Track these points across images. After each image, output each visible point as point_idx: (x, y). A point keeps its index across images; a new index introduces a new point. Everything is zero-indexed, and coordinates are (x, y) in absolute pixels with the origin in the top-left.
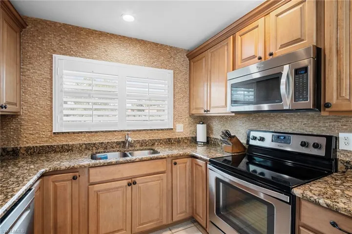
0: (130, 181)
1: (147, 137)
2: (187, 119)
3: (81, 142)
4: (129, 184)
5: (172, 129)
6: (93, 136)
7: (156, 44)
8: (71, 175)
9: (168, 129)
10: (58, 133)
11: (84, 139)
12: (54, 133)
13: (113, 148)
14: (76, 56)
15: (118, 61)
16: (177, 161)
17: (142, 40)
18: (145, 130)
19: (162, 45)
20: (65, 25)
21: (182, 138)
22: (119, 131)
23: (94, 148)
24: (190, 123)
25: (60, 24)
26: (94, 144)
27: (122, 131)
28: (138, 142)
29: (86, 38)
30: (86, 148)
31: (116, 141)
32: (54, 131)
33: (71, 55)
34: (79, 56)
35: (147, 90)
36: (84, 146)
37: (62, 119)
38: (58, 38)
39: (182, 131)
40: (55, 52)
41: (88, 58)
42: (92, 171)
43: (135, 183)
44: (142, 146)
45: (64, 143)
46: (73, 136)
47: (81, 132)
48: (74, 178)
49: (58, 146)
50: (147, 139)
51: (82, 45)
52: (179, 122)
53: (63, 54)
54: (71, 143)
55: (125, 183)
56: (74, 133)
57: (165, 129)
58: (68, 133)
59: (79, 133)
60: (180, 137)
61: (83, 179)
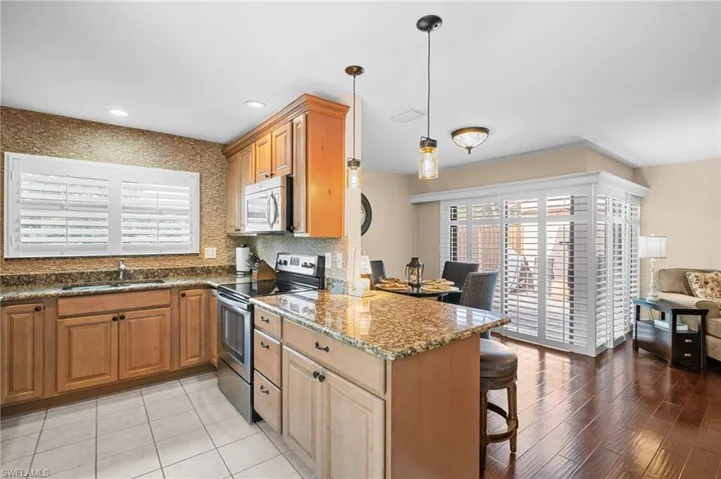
0: (116, 315)
1: (156, 266)
2: (223, 241)
3: (48, 272)
4: (115, 319)
5: (197, 254)
6: (67, 263)
7: (172, 137)
8: (32, 306)
9: (190, 255)
10: (13, 259)
11: (54, 268)
12: (6, 259)
13: (100, 280)
14: (41, 153)
15: (108, 160)
16: (187, 292)
17: (148, 131)
18: (152, 256)
19: (180, 138)
20: (23, 112)
21: (214, 267)
22: (108, 257)
23: (70, 280)
24: (227, 247)
25: (15, 110)
26: (70, 275)
27: (114, 257)
28: (142, 272)
29: (59, 130)
30: (57, 280)
31: (104, 270)
32: (5, 257)
33: (34, 153)
34: (47, 154)
35: (155, 200)
36: (53, 278)
37: (18, 240)
38: (13, 130)
39: (215, 257)
40: (7, 148)
41: (60, 157)
42: (61, 302)
43: (123, 318)
44: (147, 277)
45: (22, 273)
46: (36, 263)
47: (50, 258)
48: (37, 309)
49: (12, 277)
50: (156, 268)
51: (51, 139)
52: (210, 245)
53: (22, 152)
54: (32, 273)
55: (109, 317)
56: (37, 259)
57: (186, 255)
58: (29, 259)
59: (45, 259)
60: (211, 265)
61: (49, 311)
